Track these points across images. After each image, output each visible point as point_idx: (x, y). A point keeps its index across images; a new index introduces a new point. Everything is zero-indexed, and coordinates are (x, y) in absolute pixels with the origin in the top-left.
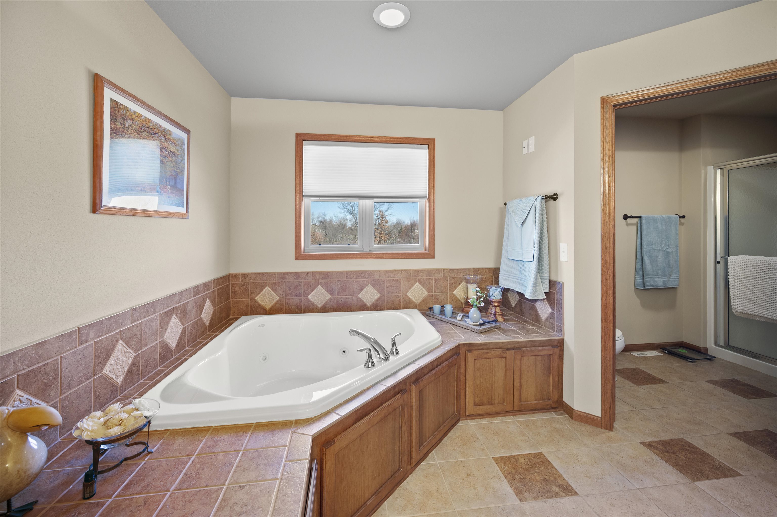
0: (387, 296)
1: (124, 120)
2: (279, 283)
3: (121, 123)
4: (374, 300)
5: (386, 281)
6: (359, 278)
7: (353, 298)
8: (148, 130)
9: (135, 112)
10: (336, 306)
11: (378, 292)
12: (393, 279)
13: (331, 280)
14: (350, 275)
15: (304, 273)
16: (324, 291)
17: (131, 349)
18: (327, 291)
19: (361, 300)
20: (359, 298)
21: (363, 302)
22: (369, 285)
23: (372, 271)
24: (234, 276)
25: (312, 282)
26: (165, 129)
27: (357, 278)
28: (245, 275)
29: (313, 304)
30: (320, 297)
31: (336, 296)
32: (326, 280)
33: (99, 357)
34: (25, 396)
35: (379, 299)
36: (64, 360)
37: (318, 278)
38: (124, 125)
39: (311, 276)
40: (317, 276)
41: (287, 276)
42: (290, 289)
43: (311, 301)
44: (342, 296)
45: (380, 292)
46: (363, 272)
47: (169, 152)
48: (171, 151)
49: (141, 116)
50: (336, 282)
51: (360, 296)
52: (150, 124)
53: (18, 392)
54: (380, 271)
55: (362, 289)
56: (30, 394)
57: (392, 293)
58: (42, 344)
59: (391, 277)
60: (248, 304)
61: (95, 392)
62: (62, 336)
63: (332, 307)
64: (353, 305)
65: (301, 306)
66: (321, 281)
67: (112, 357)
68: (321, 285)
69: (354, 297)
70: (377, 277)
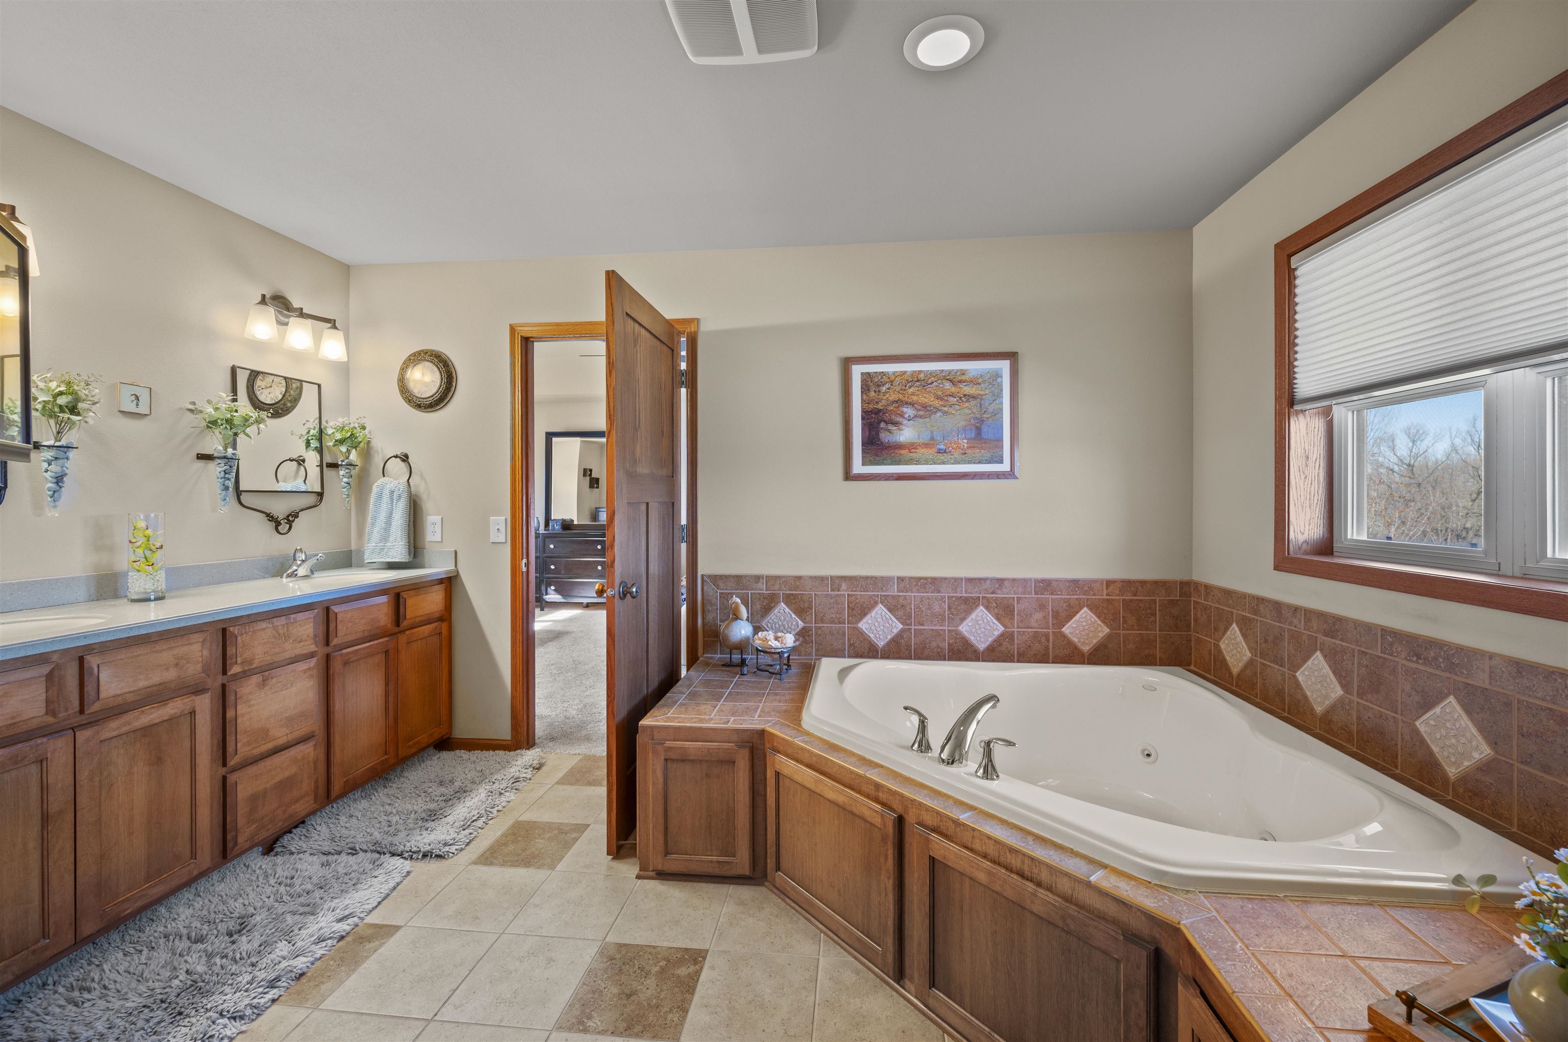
0: (1521, 772)
1: (879, 386)
2: (1250, 620)
3: (875, 391)
4: (1466, 764)
5: (1515, 705)
6: (1418, 663)
7: (1401, 724)
8: (918, 383)
9: (894, 373)
10: (1354, 728)
11: (1485, 737)
12: (1551, 710)
13: (1344, 644)
14: (1391, 645)
15: (1289, 606)
16: (1327, 670)
17: (897, 619)
18: (1334, 673)
19: (1423, 741)
20: (1417, 732)
21: (1431, 754)
22: (1451, 698)
23: (1460, 649)
24: (1197, 585)
25: (1304, 637)
26: (950, 372)
27: (1411, 661)
28: (1208, 588)
29: (1306, 697)
30: (1319, 686)
31: (1355, 698)
32: (1333, 641)
33: (853, 609)
34: (787, 610)
35: (1485, 767)
36: (817, 598)
37: (1315, 628)
38: (879, 391)
39: (1303, 620)
40: (1314, 624)
41: (1262, 607)
42: (1266, 641)
43: (1302, 689)
44: (1371, 706)
45: (1494, 744)
46: (1432, 643)
47: (960, 398)
48: (965, 395)
49: (905, 373)
50: (1356, 655)
51: (1422, 725)
52: (922, 376)
53: (782, 604)
54: (1492, 656)
55: (1426, 706)
56: (791, 610)
57: (1546, 769)
58: (799, 578)
59: (1540, 695)
60: (1210, 650)
61: (849, 639)
62: (815, 577)
63: (1346, 726)
64: (1399, 747)
65: (1285, 692)
66: (1321, 638)
67: (868, 616)
68: (1321, 651)
69: (1403, 721)
70: (1481, 679)
